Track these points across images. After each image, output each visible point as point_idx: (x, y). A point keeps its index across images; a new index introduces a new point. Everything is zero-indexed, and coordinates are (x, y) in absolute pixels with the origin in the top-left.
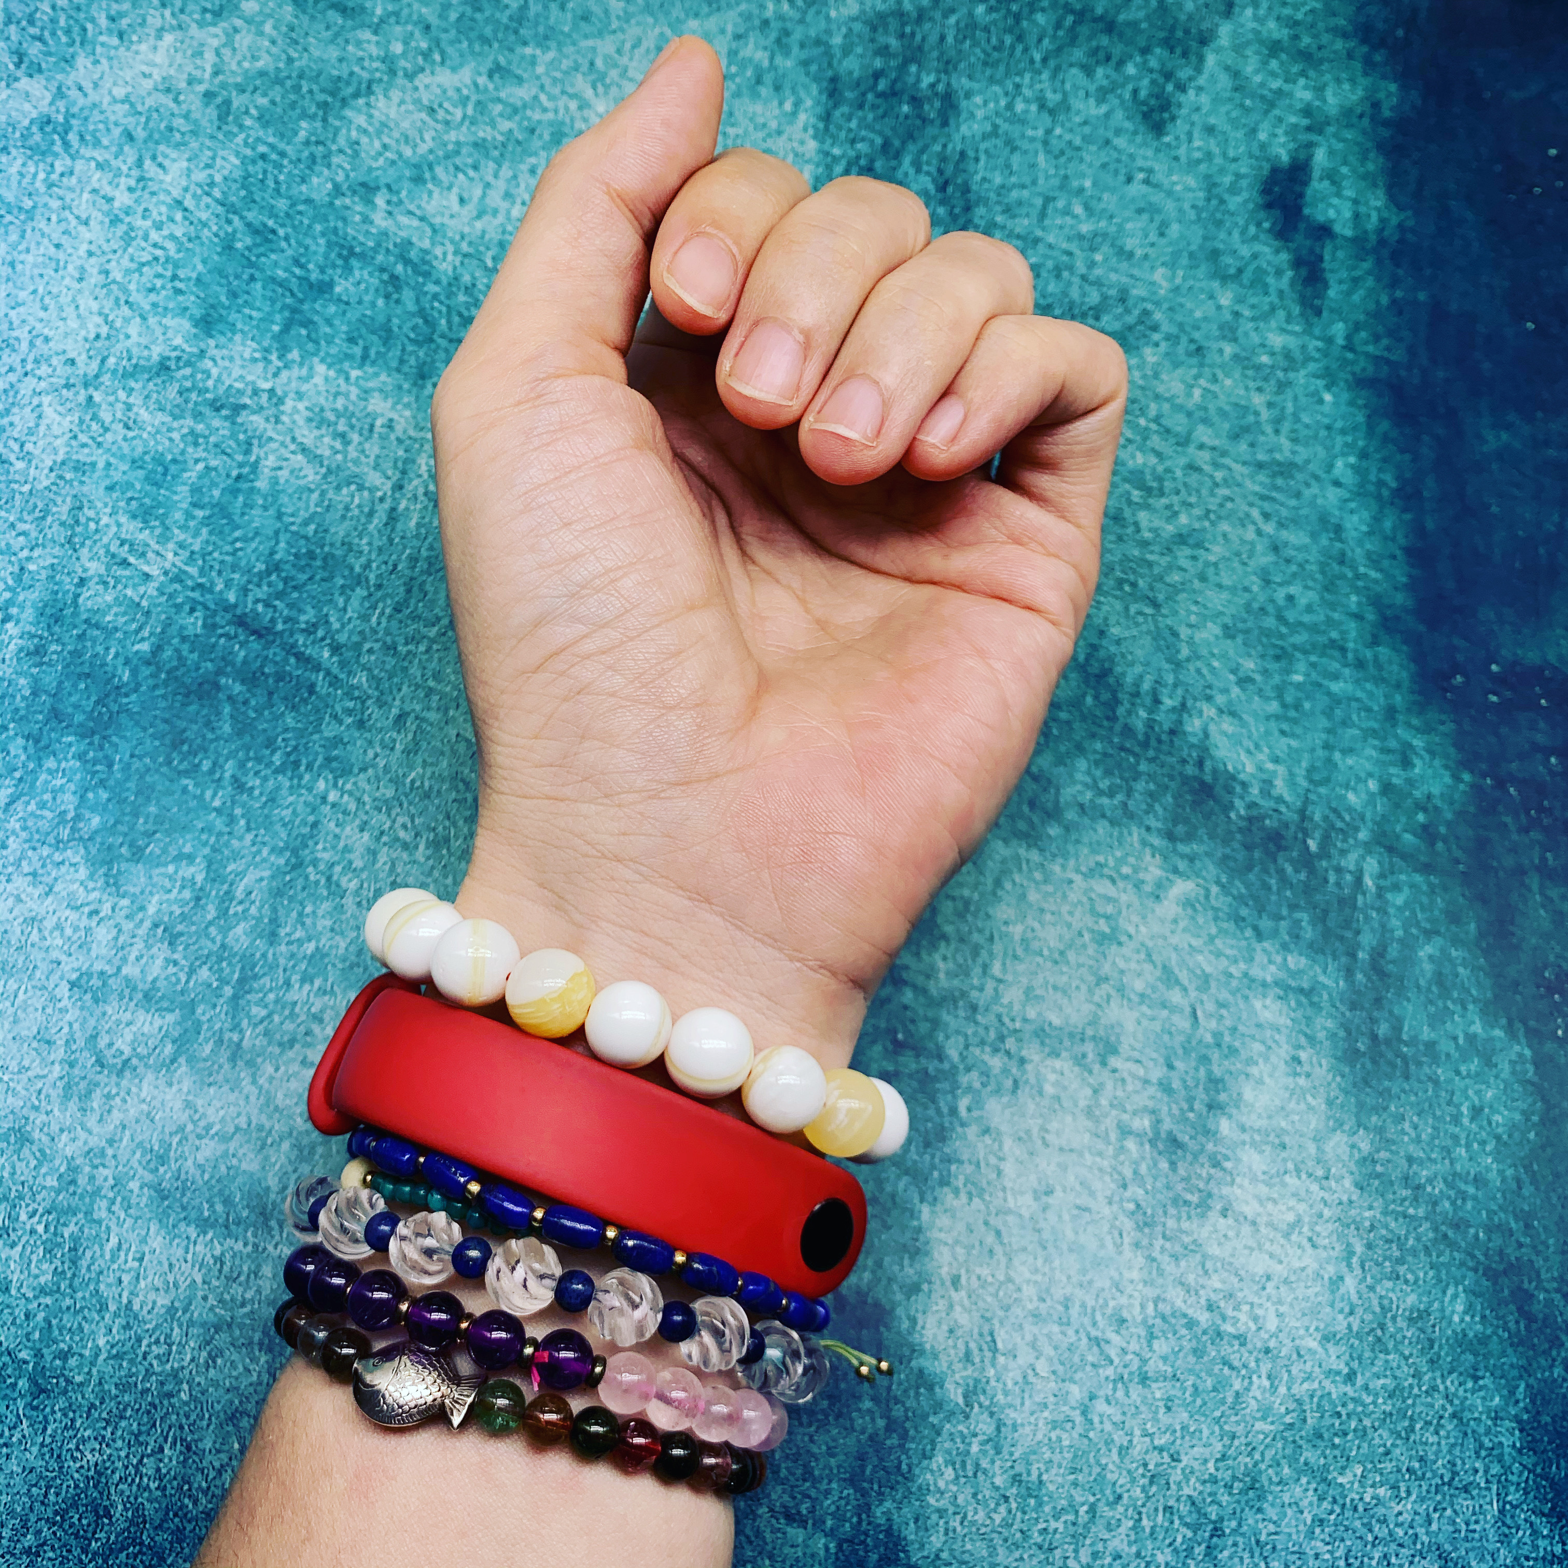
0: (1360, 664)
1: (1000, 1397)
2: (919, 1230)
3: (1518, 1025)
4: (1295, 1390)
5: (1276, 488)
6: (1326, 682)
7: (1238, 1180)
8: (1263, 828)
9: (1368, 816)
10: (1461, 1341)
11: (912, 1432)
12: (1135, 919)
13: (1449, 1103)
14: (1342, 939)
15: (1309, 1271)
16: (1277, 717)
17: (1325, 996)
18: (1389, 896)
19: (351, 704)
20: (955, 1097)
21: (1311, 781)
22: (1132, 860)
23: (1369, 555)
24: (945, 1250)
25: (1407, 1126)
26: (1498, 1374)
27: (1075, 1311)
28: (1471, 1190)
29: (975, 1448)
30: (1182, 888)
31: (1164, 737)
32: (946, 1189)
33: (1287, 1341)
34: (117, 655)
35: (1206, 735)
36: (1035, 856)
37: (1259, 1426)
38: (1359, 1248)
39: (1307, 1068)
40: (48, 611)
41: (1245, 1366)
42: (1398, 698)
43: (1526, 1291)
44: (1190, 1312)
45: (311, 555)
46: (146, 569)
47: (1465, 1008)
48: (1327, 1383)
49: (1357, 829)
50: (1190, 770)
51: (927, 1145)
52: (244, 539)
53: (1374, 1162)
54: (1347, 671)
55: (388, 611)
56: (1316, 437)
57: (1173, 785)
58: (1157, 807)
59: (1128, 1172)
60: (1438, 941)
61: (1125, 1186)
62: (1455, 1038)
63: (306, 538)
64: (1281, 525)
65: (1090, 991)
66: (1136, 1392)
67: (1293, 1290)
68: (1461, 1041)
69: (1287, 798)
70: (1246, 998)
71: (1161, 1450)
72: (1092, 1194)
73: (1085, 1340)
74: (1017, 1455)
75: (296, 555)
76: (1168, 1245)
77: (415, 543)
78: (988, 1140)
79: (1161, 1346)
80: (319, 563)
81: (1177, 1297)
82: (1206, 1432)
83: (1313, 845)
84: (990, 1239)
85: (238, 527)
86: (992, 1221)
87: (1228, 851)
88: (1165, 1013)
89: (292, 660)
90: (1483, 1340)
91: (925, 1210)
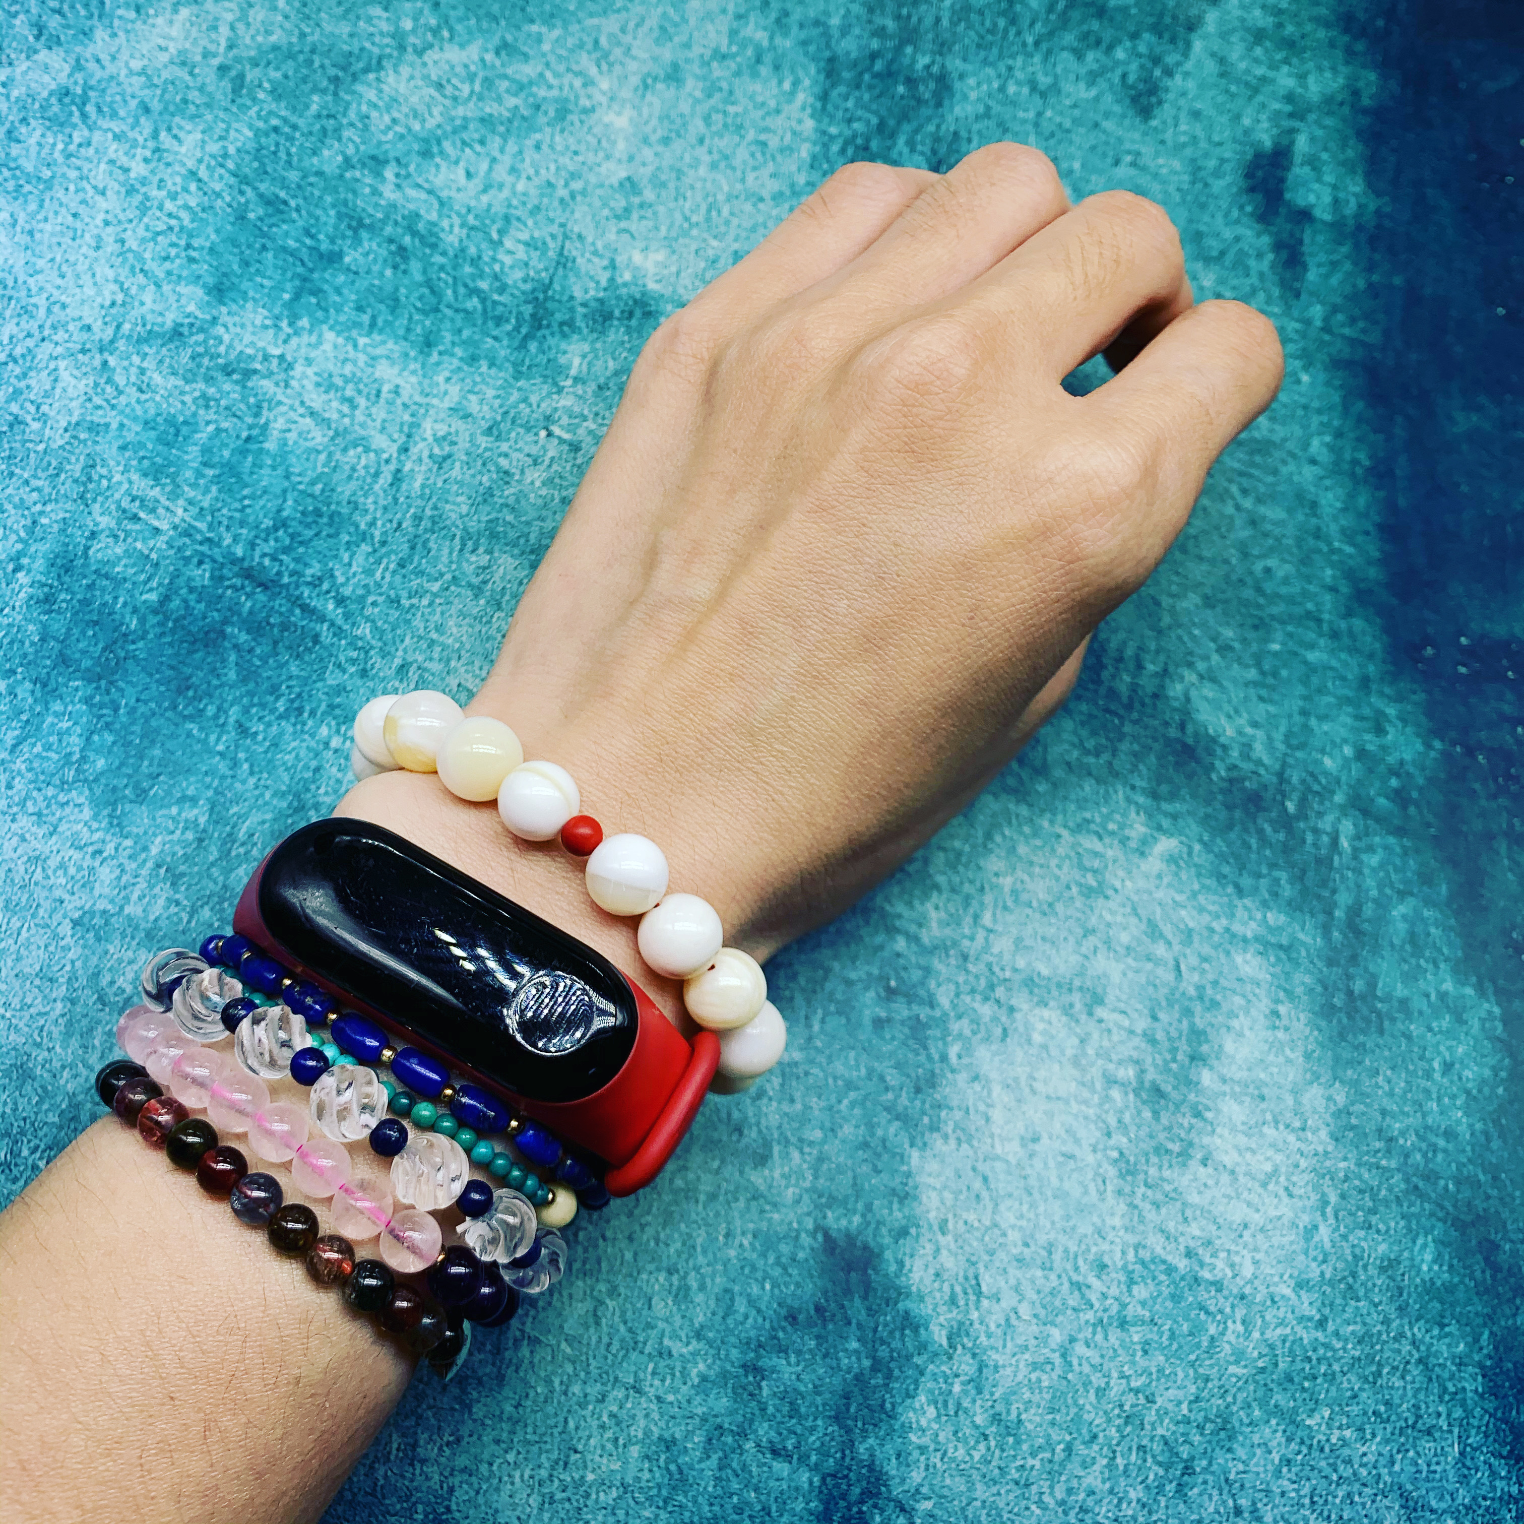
0: (1335, 635)
1: (983, 1339)
2: (908, 1175)
3: (1487, 984)
4: (1268, 1334)
5: (1253, 465)
6: (1302, 651)
7: (1219, 1130)
8: (1244, 789)
9: (1344, 779)
10: (1429, 1289)
11: (896, 1373)
12: (1121, 873)
13: (1421, 1058)
14: (1319, 897)
15: (1285, 1220)
16: (1255, 684)
17: (1304, 953)
18: (1364, 857)
19: (355, 654)
20: (945, 1044)
21: (1289, 746)
22: (1117, 817)
23: (1343, 531)
24: (933, 1195)
25: (1380, 1079)
26: (1464, 1321)
27: (1057, 1256)
28: (1441, 1143)
29: (957, 1388)
30: (1166, 845)
31: (1147, 700)
32: (935, 1135)
33: (1262, 1288)
34: (125, 604)
35: (1188, 699)
36: (1024, 811)
37: (1232, 1369)
38: (1333, 1198)
39: (1285, 1022)
40: (59, 562)
41: (1221, 1311)
42: (1371, 669)
43: (1492, 1242)
44: (1169, 1258)
45: (318, 513)
46: (156, 523)
47: (1436, 966)
48: (1298, 1329)
49: (1333, 792)
50: (1173, 733)
51: (918, 1090)
52: (252, 497)
53: (1349, 1114)
54: (1322, 642)
55: (392, 566)
56: (1293, 416)
57: (1157, 746)
58: (1141, 767)
59: (1112, 1121)
60: (1411, 901)
61: (1109, 1135)
62: (1427, 996)
63: (311, 495)
64: (1259, 500)
65: (1079, 943)
66: (1114, 1336)
67: (1268, 1238)
68: (1433, 997)
69: (1266, 760)
70: (1228, 953)
71: (1137, 1391)
72: (1077, 1141)
73: (1066, 1285)
74: (997, 1395)
75: (303, 513)
76: (1149, 1193)
77: (419, 502)
78: (977, 1087)
79: (1141, 1292)
80: (325, 520)
81: (1157, 1244)
82: (1181, 1375)
83: (1291, 806)
84: (978, 1185)
85: (246, 486)
86: (980, 1166)
87: (1209, 810)
88: (1149, 966)
89: (298, 611)
90: (1450, 1289)
91: (915, 1154)
